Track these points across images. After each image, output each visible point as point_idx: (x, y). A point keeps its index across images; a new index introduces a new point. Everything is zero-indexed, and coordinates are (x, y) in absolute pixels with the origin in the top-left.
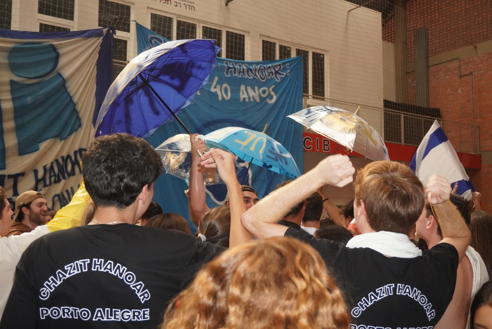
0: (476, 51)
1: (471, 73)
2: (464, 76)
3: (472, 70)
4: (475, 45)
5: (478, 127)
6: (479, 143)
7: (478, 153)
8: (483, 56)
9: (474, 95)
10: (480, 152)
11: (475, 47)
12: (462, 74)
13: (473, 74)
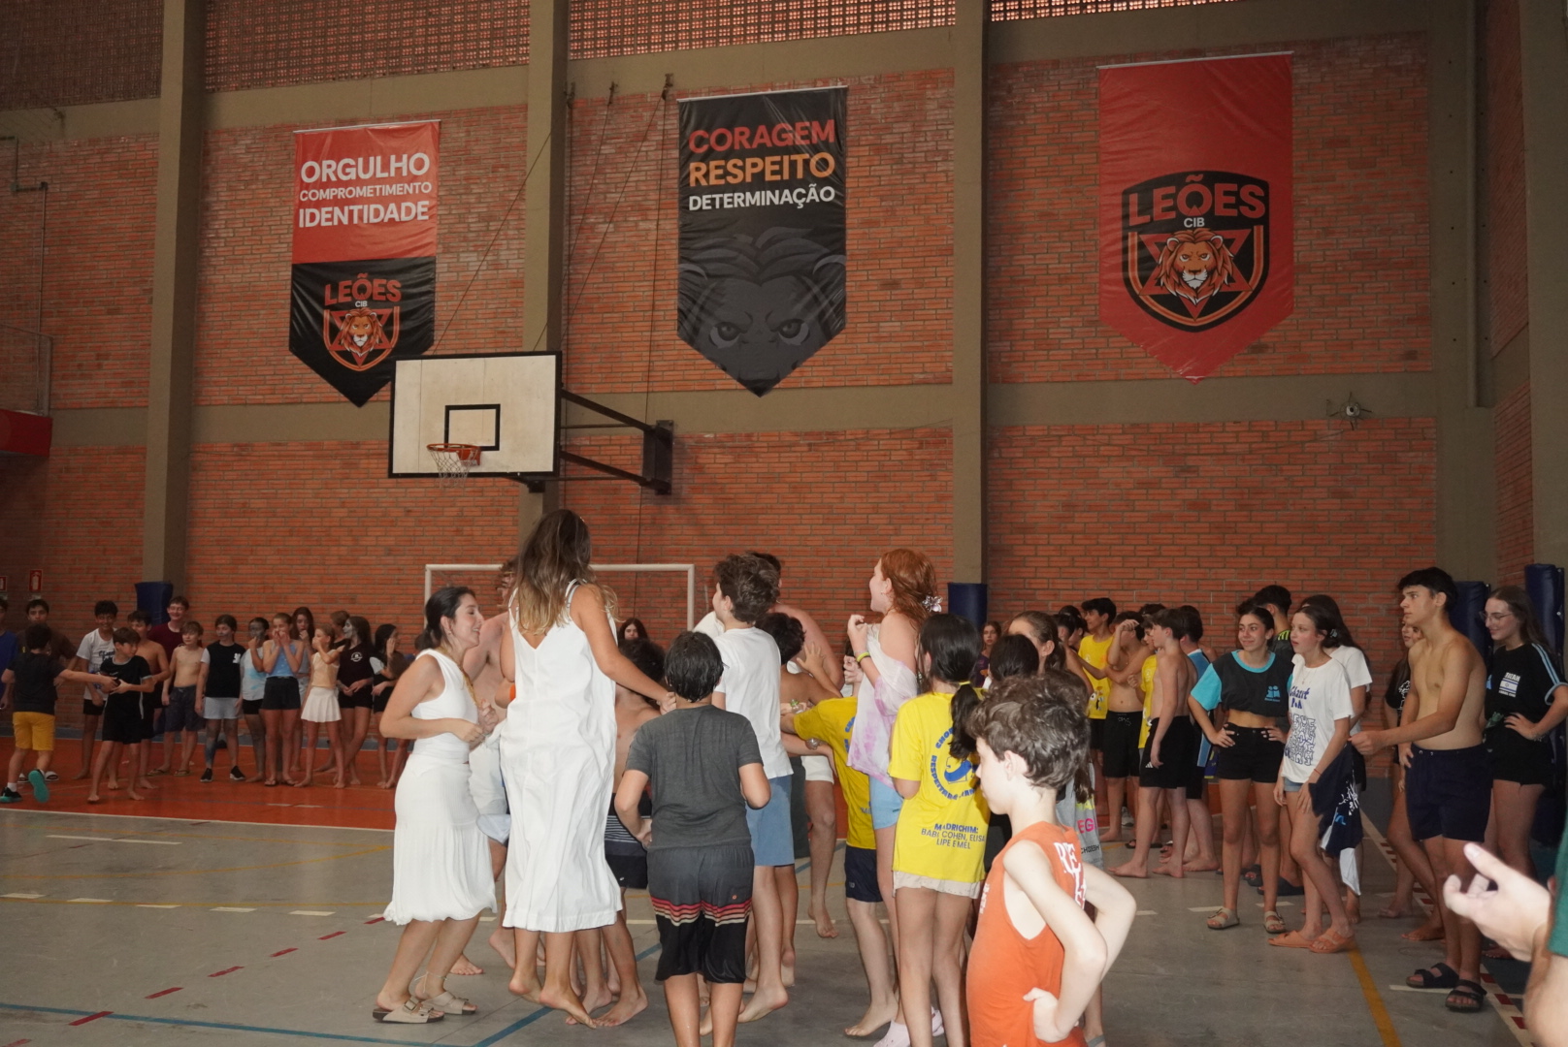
0: (63, 125)
1: (44, 185)
2: (26, 190)
3: (46, 179)
4: (59, 109)
5: (51, 339)
6: (50, 386)
7: (45, 412)
8: (79, 146)
9: (46, 249)
10: (49, 409)
11: (62, 116)
12: (22, 185)
13: (50, 189)
